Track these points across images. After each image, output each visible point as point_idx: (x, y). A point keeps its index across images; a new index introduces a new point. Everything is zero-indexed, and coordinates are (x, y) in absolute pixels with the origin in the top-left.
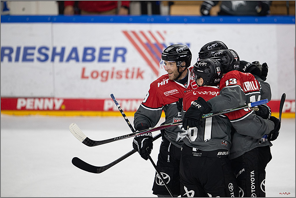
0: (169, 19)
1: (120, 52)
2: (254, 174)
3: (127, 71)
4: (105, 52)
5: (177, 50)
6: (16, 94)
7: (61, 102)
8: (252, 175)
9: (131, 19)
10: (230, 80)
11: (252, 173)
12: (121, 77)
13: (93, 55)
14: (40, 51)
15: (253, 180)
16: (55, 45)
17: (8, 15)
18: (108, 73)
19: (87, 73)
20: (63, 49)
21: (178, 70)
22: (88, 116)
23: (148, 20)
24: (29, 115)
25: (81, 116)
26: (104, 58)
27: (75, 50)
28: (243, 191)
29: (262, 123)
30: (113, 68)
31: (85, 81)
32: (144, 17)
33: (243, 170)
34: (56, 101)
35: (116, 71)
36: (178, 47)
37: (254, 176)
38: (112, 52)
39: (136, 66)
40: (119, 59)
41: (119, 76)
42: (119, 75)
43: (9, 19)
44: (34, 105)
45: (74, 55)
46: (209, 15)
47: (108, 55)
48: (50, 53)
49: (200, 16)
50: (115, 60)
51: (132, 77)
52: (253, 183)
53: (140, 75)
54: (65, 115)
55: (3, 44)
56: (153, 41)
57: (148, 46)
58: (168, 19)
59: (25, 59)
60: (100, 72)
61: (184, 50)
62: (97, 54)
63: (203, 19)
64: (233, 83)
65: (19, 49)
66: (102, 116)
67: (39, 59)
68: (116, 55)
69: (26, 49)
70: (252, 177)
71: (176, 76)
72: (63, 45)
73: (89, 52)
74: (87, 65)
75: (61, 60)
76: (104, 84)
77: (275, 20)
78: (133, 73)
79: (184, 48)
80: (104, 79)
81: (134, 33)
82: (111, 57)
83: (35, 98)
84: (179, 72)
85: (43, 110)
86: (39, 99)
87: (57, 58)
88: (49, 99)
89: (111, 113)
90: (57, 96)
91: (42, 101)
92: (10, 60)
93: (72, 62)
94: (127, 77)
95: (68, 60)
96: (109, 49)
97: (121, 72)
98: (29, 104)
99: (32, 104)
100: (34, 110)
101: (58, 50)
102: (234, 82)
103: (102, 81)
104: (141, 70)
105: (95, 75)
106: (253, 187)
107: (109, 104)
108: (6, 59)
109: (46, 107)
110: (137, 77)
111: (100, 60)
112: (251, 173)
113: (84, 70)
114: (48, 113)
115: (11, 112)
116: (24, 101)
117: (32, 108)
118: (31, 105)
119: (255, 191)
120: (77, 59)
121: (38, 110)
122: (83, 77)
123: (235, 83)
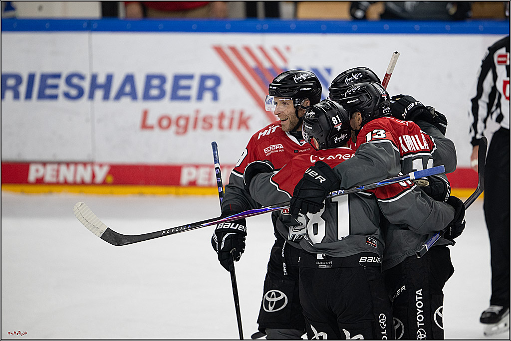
0: (295, 26)
1: (210, 83)
2: (421, 294)
3: (222, 116)
4: (183, 83)
5: (295, 78)
6: (27, 156)
7: (106, 169)
8: (419, 296)
9: (228, 26)
10: (374, 132)
11: (419, 292)
12: (211, 126)
13: (161, 88)
14: (68, 81)
15: (419, 306)
16: (95, 70)
17: (14, 19)
18: (187, 119)
19: (152, 120)
20: (110, 78)
21: (297, 113)
22: (153, 194)
23: (259, 26)
24: (51, 192)
25: (141, 194)
26: (181, 93)
27: (129, 79)
28: (402, 324)
29: (431, 207)
30: (197, 112)
31: (147, 133)
32: (251, 23)
33: (403, 288)
34: (97, 169)
35: (201, 116)
36: (297, 74)
37: (421, 298)
38: (195, 84)
39: (238, 108)
40: (208, 95)
41: (206, 125)
42: (207, 123)
43: (15, 25)
44: (58, 176)
45: (128, 89)
46: (364, 18)
47: (188, 88)
48: (86, 85)
49: (349, 20)
50: (200, 97)
51: (230, 127)
52: (420, 311)
53: (243, 123)
54: (112, 193)
55: (6, 69)
56: (267, 64)
57: (258, 72)
58: (293, 26)
59: (42, 96)
60: (174, 117)
61: (307, 80)
62: (168, 87)
63: (355, 26)
64: (379, 137)
65: (31, 77)
66: (177, 194)
67: (67, 95)
68: (202, 89)
69: (44, 77)
70: (419, 300)
71: (293, 125)
72: (110, 70)
73: (155, 82)
74: (151, 105)
75: (106, 97)
76: (181, 139)
77: (481, 27)
78: (232, 120)
79: (308, 75)
80: (181, 130)
81: (233, 49)
82: (194, 92)
83: (59, 163)
84: (298, 117)
85: (75, 184)
86: (68, 164)
87: (99, 94)
88: (85, 164)
89: (192, 190)
90: (98, 160)
91: (72, 167)
92: (17, 96)
93: (126, 100)
94: (221, 127)
95: (118, 97)
96: (191, 77)
97: (211, 117)
98: (49, 174)
99: (55, 173)
100: (57, 184)
101: (101, 80)
102: (380, 135)
103: (177, 133)
104: (246, 115)
105: (165, 123)
106: (420, 318)
107: (190, 174)
108: (9, 94)
109: (78, 179)
110: (239, 127)
111: (175, 97)
112: (417, 292)
113: (145, 114)
114: (84, 189)
115: (18, 188)
116: (41, 168)
117: (54, 180)
118: (53, 176)
119: (423, 324)
120: (133, 95)
121: (66, 183)
122: (144, 126)
123: (383, 136)
